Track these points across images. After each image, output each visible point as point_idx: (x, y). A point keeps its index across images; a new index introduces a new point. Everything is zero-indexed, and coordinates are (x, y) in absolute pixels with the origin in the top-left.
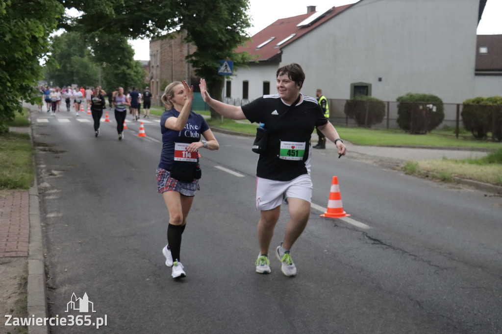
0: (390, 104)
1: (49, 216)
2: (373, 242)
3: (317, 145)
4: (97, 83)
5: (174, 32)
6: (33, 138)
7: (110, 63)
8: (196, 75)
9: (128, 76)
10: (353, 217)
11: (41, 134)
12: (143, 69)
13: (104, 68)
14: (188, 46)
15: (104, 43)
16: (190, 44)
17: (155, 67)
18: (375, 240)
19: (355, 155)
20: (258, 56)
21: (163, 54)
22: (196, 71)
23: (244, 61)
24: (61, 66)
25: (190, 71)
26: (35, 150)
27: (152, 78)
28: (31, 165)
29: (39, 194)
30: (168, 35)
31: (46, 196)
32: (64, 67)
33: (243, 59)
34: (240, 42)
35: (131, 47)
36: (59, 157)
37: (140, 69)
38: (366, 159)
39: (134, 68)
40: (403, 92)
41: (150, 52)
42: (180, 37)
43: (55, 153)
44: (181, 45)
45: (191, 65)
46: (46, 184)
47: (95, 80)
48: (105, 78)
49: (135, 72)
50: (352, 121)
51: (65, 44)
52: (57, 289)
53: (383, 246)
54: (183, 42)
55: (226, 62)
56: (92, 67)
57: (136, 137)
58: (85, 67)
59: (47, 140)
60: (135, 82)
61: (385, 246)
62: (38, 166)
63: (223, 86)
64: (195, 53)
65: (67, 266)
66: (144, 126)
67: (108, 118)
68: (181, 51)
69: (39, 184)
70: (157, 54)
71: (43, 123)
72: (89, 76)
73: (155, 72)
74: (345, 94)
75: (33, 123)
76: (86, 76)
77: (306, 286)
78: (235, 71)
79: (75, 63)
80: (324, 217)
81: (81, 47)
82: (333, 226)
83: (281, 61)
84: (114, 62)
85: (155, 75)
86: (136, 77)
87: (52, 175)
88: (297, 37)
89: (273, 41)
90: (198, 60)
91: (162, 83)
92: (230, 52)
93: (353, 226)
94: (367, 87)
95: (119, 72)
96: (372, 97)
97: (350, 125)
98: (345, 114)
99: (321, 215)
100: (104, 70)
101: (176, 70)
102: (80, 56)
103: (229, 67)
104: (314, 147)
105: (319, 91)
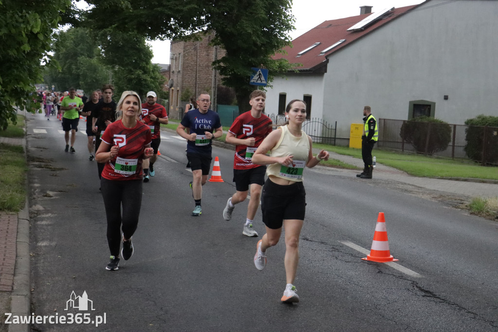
0: (457, 126)
1: (39, 244)
2: (423, 294)
5: (199, 32)
6: (28, 151)
7: (123, 66)
8: (224, 84)
9: (143, 82)
10: (401, 262)
11: (37, 148)
12: (162, 74)
13: (115, 72)
14: (216, 49)
15: (117, 42)
16: (218, 47)
17: (176, 73)
18: (426, 291)
19: (410, 188)
20: (299, 65)
21: (186, 58)
22: (223, 79)
23: (282, 70)
24: (66, 67)
25: (217, 79)
26: (28, 165)
27: (172, 86)
28: (23, 184)
29: (31, 218)
30: (193, 35)
31: (38, 221)
32: (69, 68)
33: (280, 67)
34: (278, 46)
35: (148, 48)
36: (56, 176)
37: (158, 75)
38: (423, 193)
39: (151, 72)
40: (474, 114)
41: (171, 54)
42: (207, 38)
43: (52, 171)
44: (208, 48)
45: (218, 71)
46: (39, 207)
48: (116, 84)
49: (151, 78)
50: (409, 146)
51: (73, 42)
53: (435, 300)
54: (210, 44)
55: (260, 70)
56: (102, 70)
58: (94, 70)
59: (44, 155)
61: (439, 300)
62: (32, 185)
64: (223, 58)
65: (56, 305)
68: (208, 55)
69: (30, 206)
70: (179, 57)
71: (40, 134)
72: (97, 81)
73: (176, 79)
74: (403, 114)
75: (28, 133)
76: (94, 80)
78: (269, 82)
79: (82, 64)
80: (366, 260)
81: (90, 46)
82: (377, 272)
83: (326, 72)
84: (127, 65)
85: (176, 82)
86: (153, 83)
87: (46, 196)
88: (347, 43)
89: (319, 47)
90: (227, 66)
91: (184, 92)
92: (265, 58)
93: (401, 273)
94: (430, 106)
95: (133, 77)
96: (435, 118)
97: (407, 151)
98: (401, 138)
99: (363, 259)
100: (115, 75)
101: (201, 77)
102: (89, 56)
103: (263, 76)
104: (358, 176)
105: (367, 109)
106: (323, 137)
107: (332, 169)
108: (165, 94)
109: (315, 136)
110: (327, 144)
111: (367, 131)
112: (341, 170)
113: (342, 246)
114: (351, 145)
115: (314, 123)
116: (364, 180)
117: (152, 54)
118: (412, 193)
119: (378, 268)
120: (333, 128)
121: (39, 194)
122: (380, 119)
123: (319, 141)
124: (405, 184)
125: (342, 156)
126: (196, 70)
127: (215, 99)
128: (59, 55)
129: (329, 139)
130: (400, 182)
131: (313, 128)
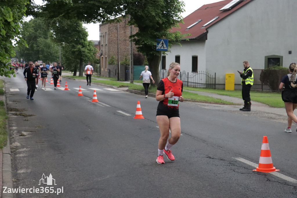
1: (19, 171)
3: (244, 108)
4: (58, 59)
5: (120, 17)
6: (7, 104)
7: (68, 43)
8: (138, 51)
9: (83, 53)
10: (282, 172)
11: (13, 101)
12: (95, 47)
14: (131, 28)
15: (64, 27)
16: (133, 26)
17: (104, 46)
21: (110, 36)
22: (138, 48)
23: (177, 39)
25: (133, 48)
26: (8, 114)
27: (102, 55)
28: (5, 128)
29: (12, 152)
30: (116, 19)
31: (17, 154)
33: (176, 37)
34: (174, 23)
35: (85, 29)
36: (27, 120)
37: (92, 48)
39: (87, 46)
41: (100, 34)
43: (24, 117)
44: (125, 28)
45: (134, 43)
46: (17, 144)
47: (56, 57)
48: (64, 55)
49: (88, 50)
50: (267, 87)
51: (33, 29)
54: (127, 25)
55: (162, 40)
56: (54, 46)
57: (90, 102)
58: (49, 47)
59: (18, 106)
60: (89, 58)
62: (11, 128)
63: (160, 60)
64: (137, 33)
66: (96, 93)
67: (67, 87)
68: (125, 33)
69: (11, 144)
70: (106, 34)
71: (15, 92)
72: (51, 54)
73: (104, 50)
74: (261, 65)
75: (7, 92)
78: (169, 48)
79: (40, 43)
80: (256, 172)
81: (45, 30)
82: (266, 180)
83: (207, 39)
84: (71, 42)
85: (104, 52)
86: (89, 53)
87: (22, 136)
88: (220, 19)
89: (200, 23)
90: (139, 39)
91: (110, 58)
92: (165, 32)
95: (76, 50)
96: (283, 67)
97: (265, 90)
98: (261, 82)
99: (254, 170)
100: (63, 49)
101: (121, 47)
102: (44, 38)
103: (165, 44)
104: (241, 110)
106: (207, 84)
107: (217, 105)
108: (97, 60)
109: (201, 84)
110: (210, 88)
112: (223, 106)
113: (236, 161)
114: (226, 88)
115: (200, 74)
117: (87, 34)
118: (277, 120)
119: (266, 177)
120: (213, 77)
121: (16, 135)
123: (204, 87)
124: (269, 113)
125: (222, 96)
126: (118, 43)
127: (132, 62)
128: (25, 38)
129: (211, 85)
130: (266, 112)
131: (200, 78)
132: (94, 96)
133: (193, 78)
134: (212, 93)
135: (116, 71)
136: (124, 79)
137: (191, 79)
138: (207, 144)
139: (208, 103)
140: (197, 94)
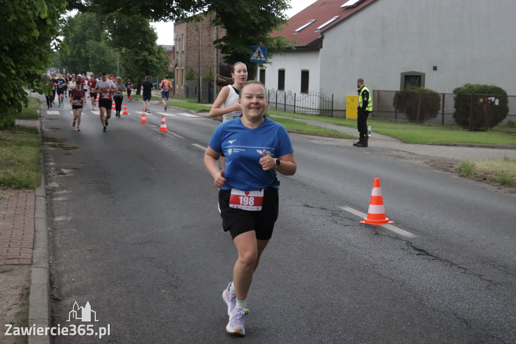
0: (446, 96)
1: (56, 219)
2: (418, 252)
3: (358, 143)
4: (115, 71)
5: (201, 14)
6: (42, 132)
7: (129, 48)
9: (150, 63)
10: (396, 224)
11: (52, 128)
12: (167, 55)
13: (122, 54)
14: (217, 29)
15: (123, 26)
16: (219, 27)
17: (180, 53)
18: (420, 250)
19: (403, 154)
20: (295, 42)
21: (189, 39)
22: (225, 58)
23: (279, 47)
24: (75, 51)
25: (219, 57)
26: (43, 145)
27: (176, 65)
28: (38, 163)
29: (47, 194)
30: (195, 16)
31: (54, 197)
32: (79, 53)
33: (278, 44)
34: (275, 25)
35: (153, 30)
36: (69, 154)
37: (163, 56)
38: (416, 159)
39: (156, 53)
40: (461, 83)
41: (175, 36)
42: (208, 19)
43: (66, 150)
44: (209, 28)
45: (220, 50)
46: (55, 184)
47: (113, 68)
48: (124, 65)
49: (157, 58)
50: (402, 115)
51: (81, 27)
52: (62, 300)
53: (428, 257)
54: (211, 24)
55: (259, 48)
56: (110, 53)
57: (156, 131)
58: (102, 52)
59: (58, 135)
60: (158, 70)
61: (432, 258)
62: (46, 164)
63: (256, 75)
64: (224, 37)
65: (74, 276)
66: (166, 119)
67: (126, 111)
68: (210, 35)
69: (46, 184)
70: (183, 37)
71: (53, 115)
72: (106, 63)
73: (181, 58)
74: (395, 85)
75: (42, 115)
76: (103, 63)
77: (340, 300)
78: (269, 58)
79: (90, 47)
80: (364, 224)
81: (97, 30)
83: (322, 47)
84: (133, 47)
85: (180, 62)
86: (159, 64)
87: (61, 174)
88: (341, 20)
89: (314, 24)
90: (227, 45)
91: (188, 72)
92: (264, 36)
93: (396, 234)
94: (420, 76)
95: (140, 58)
96: (425, 88)
97: (400, 120)
98: (394, 108)
99: (361, 222)
100: (122, 57)
101: (204, 56)
102: (96, 40)
103: (262, 54)
104: (354, 145)
105: (361, 82)
106: (321, 110)
107: (331, 139)
108: (170, 73)
109: (313, 109)
110: (325, 116)
111: (361, 103)
112: (339, 140)
113: (341, 211)
114: (348, 116)
115: (312, 96)
116: (360, 148)
117: (156, 35)
118: (407, 159)
120: (330, 101)
121: (54, 172)
122: (374, 91)
123: (317, 113)
124: (399, 151)
126: (199, 50)
128: (69, 39)
129: (327, 111)
130: (394, 149)
131: (311, 101)
132: (163, 123)
133: (302, 101)
134: (325, 122)
135: (196, 89)
136: (207, 101)
137: (299, 102)
138: (307, 189)
139: (320, 136)
140: (305, 124)
